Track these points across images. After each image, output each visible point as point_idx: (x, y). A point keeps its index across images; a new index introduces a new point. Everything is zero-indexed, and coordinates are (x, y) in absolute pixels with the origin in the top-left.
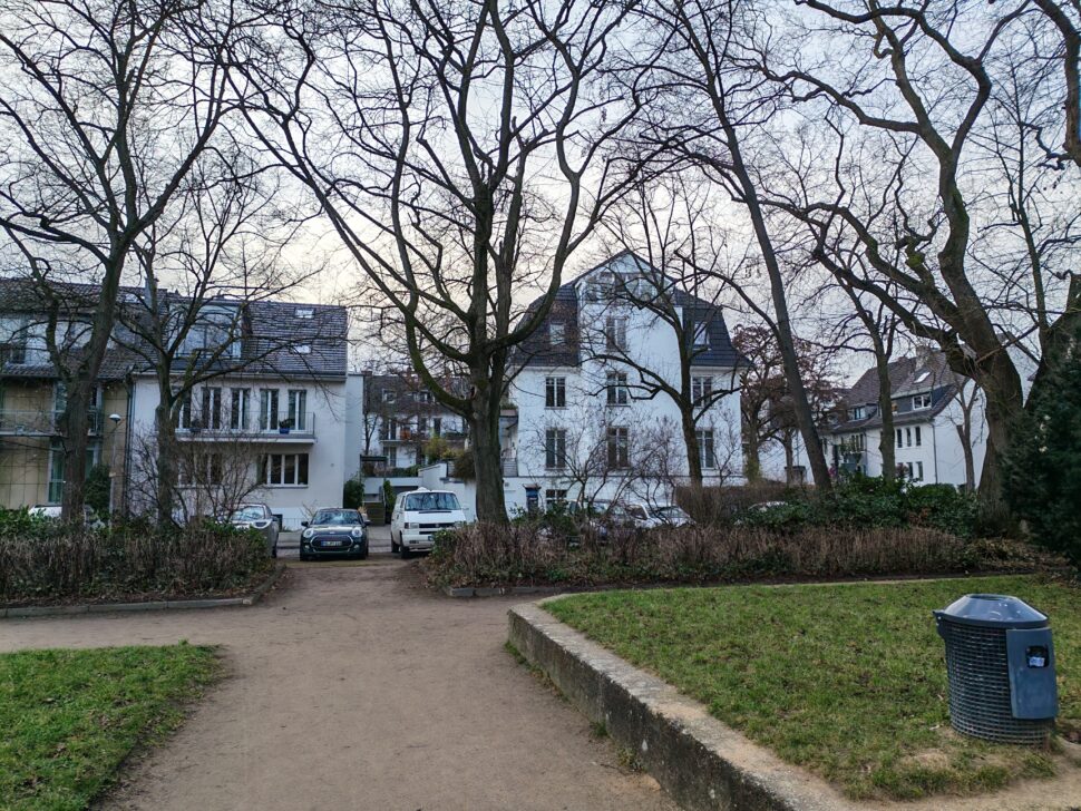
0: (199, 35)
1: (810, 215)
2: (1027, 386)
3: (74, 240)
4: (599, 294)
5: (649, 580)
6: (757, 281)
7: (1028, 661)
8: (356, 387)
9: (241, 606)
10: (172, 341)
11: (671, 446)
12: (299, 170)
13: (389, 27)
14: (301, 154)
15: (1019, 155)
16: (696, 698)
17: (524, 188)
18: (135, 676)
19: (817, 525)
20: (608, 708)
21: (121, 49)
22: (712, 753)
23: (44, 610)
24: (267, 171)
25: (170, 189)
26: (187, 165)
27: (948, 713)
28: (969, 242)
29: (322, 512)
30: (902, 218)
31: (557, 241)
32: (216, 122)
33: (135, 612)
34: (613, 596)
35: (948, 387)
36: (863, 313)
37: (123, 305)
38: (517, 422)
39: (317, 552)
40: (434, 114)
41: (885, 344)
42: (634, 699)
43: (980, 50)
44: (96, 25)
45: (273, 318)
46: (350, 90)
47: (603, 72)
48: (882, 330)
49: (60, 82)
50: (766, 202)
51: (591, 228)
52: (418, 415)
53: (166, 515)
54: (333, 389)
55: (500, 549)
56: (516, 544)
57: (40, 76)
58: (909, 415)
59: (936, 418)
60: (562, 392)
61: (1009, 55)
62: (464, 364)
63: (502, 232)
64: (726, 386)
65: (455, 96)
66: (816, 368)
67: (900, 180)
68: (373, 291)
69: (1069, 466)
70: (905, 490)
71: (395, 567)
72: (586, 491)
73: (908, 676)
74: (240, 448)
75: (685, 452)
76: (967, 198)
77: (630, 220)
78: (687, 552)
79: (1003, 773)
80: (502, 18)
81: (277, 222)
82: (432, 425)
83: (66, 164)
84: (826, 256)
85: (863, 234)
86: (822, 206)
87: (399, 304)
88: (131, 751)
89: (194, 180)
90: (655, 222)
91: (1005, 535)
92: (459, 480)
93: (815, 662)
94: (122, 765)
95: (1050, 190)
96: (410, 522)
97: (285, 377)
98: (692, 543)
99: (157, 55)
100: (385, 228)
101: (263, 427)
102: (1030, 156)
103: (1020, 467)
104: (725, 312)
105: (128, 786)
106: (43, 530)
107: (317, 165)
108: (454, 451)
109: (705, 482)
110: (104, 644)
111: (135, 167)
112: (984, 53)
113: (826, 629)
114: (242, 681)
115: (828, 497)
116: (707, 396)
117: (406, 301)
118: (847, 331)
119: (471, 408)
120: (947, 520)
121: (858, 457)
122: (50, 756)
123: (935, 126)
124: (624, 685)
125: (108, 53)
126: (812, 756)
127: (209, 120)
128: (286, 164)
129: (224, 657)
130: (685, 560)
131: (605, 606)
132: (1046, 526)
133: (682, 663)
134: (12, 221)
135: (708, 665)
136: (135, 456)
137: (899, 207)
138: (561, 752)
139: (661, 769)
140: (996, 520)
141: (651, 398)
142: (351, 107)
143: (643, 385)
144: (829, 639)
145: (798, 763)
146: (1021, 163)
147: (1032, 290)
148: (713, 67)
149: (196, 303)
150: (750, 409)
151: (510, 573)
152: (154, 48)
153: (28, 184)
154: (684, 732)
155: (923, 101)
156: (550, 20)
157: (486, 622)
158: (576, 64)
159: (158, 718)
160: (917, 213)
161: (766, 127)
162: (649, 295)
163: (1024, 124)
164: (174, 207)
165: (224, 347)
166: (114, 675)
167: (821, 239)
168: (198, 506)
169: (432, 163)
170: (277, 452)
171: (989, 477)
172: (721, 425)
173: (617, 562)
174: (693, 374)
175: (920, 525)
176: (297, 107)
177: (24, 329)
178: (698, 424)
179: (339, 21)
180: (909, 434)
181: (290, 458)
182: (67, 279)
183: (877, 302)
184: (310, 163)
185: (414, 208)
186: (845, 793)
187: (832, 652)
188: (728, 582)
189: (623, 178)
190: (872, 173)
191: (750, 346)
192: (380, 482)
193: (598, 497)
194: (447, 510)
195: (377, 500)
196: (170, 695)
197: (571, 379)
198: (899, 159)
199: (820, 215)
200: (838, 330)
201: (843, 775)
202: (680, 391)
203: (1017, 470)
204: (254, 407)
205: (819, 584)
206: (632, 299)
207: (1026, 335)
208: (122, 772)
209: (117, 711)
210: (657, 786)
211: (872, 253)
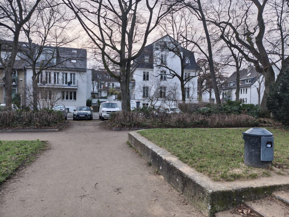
1: (220, 25)
4: (159, 48)
5: (168, 126)
7: (266, 145)
8: (89, 73)
9: (55, 131)
10: (36, 56)
11: (177, 91)
12: (69, 5)
15: (281, 9)
16: (176, 155)
17: (137, 13)
18: (23, 148)
19: (216, 113)
20: (152, 158)
22: (178, 169)
24: (59, 5)
25: (32, 11)
27: (244, 160)
28: (265, 34)
29: (80, 107)
30: (246, 27)
31: (145, 29)
33: (26, 132)
34: (157, 130)
35: (256, 77)
36: (233, 55)
38: (135, 84)
39: (78, 118)
41: (239, 64)
42: (159, 155)
45: (65, 52)
48: (238, 60)
50: (208, 21)
51: (156, 26)
52: (107, 82)
53: (35, 106)
54: (82, 73)
55: (128, 118)
56: (132, 116)
58: (244, 85)
59: (252, 86)
60: (148, 76)
62: (119, 66)
63: (130, 27)
64: (194, 75)
66: (220, 71)
67: (247, 16)
69: (285, 97)
70: (241, 105)
71: (99, 122)
72: (153, 103)
73: (235, 151)
75: (181, 93)
76: (265, 21)
78: (179, 120)
79: (256, 175)
81: (62, 20)
82: (112, 85)
84: (224, 37)
85: (235, 31)
86: (224, 22)
87: (100, 48)
88: (20, 166)
90: (176, 26)
91: (266, 117)
92: (119, 100)
93: (210, 147)
94: (17, 170)
96: (104, 110)
97: (69, 69)
98: (181, 118)
100: (96, 24)
101: (63, 83)
103: (272, 97)
104: (195, 53)
105: (18, 175)
108: (117, 92)
109: (186, 102)
110: (16, 140)
113: (214, 139)
114: (53, 150)
115: (220, 106)
116: (188, 78)
117: (102, 47)
118: (229, 60)
119: (120, 78)
120: (251, 113)
121: (230, 96)
124: (156, 152)
126: (205, 170)
128: (65, 3)
129: (49, 144)
130: (178, 122)
131: (154, 132)
132: (277, 114)
133: (173, 147)
135: (180, 148)
137: (246, 24)
138: (139, 169)
139: (165, 174)
140: (264, 113)
141: (173, 78)
143: (171, 74)
144: (215, 142)
145: (201, 172)
146: (282, 11)
147: (281, 49)
149: (42, 47)
150: (200, 82)
151: (130, 124)
154: (171, 164)
157: (123, 136)
159: (28, 158)
160: (251, 25)
162: (173, 48)
165: (51, 60)
166: (17, 147)
167: (223, 32)
168: (43, 104)
169: (109, 4)
170: (67, 91)
171: (264, 101)
172: (191, 86)
173: (160, 122)
174: (184, 72)
175: (244, 114)
178: (185, 86)
180: (244, 90)
181: (71, 93)
183: (238, 51)
184: (73, 3)
185: (104, 18)
186: (213, 179)
187: (215, 145)
188: (189, 127)
189: (165, 10)
190: (239, 13)
191: (201, 64)
192: (97, 100)
193: (155, 105)
194: (114, 108)
195: (96, 105)
196: (32, 153)
197: (150, 72)
198: (247, 9)
199: (223, 25)
200: (227, 59)
201: (213, 175)
202: (180, 76)
203: (271, 98)
204: (60, 77)
205: (214, 129)
206: (168, 49)
207: (277, 62)
208: (17, 172)
209: (16, 156)
210: (163, 178)
211: (237, 36)
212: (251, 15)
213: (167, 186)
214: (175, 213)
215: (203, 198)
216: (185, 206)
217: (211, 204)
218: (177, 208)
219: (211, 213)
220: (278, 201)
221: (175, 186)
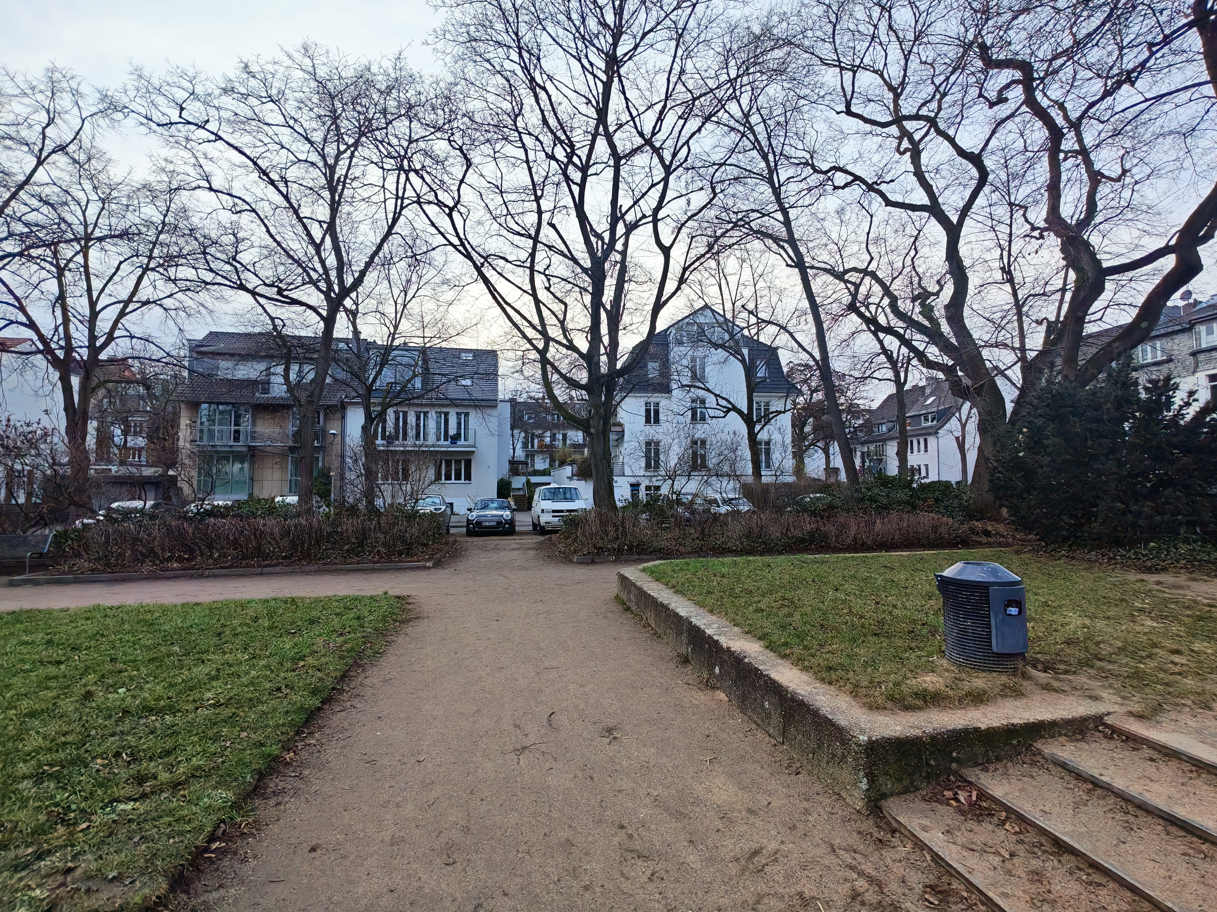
0: (387, 149)
1: (846, 277)
2: (1009, 407)
3: (302, 304)
4: (685, 339)
5: (722, 551)
6: (805, 328)
7: (1005, 609)
8: (505, 410)
9: (425, 568)
10: (372, 377)
11: (739, 453)
12: (461, 248)
13: (525, 138)
14: (462, 236)
15: (1009, 228)
16: (755, 636)
17: (628, 259)
18: (352, 615)
19: (848, 511)
20: (690, 643)
21: (331, 161)
22: (767, 675)
23: (290, 569)
24: (438, 250)
25: (368, 265)
26: (380, 247)
27: (944, 648)
28: (968, 297)
29: (482, 501)
30: (917, 279)
31: (653, 299)
32: (400, 214)
34: (694, 562)
35: (950, 407)
36: (885, 351)
37: (337, 351)
38: (623, 435)
39: (479, 529)
40: (560, 204)
41: (902, 375)
42: (710, 637)
43: (980, 147)
44: (311, 143)
45: (444, 359)
46: (497, 187)
47: (688, 169)
48: (900, 365)
49: (287, 186)
50: (812, 267)
51: (678, 288)
52: (551, 430)
53: (371, 502)
54: (489, 411)
55: (611, 528)
56: (623, 524)
57: (272, 182)
58: (919, 429)
59: (940, 431)
60: (657, 413)
61: (1003, 150)
62: (584, 392)
63: (612, 293)
64: (780, 408)
65: (576, 189)
66: (849, 394)
67: (915, 249)
68: (515, 339)
69: (1041, 466)
70: (915, 485)
71: (535, 541)
72: (675, 487)
73: (914, 622)
74: (423, 456)
75: (749, 457)
76: (967, 263)
77: (708, 282)
78: (749, 531)
79: (985, 692)
80: (611, 129)
81: (445, 287)
82: (561, 437)
83: (294, 248)
84: (858, 308)
85: (887, 291)
86: (855, 269)
87: (535, 348)
88: (350, 668)
89: (385, 257)
90: (728, 283)
91: (989, 519)
92: (580, 478)
93: (845, 611)
94: (344, 677)
95: (1033, 255)
96: (545, 508)
97: (454, 403)
98: (754, 525)
99: (357, 165)
100: (525, 291)
101: (438, 439)
102: (1017, 229)
103: (1003, 467)
104: (780, 352)
105: (348, 691)
106: (285, 511)
107: (474, 244)
108: (577, 457)
109: (764, 480)
110: (329, 593)
111: (343, 249)
112: (983, 149)
113: (854, 587)
114: (426, 620)
115: (857, 491)
116: (766, 415)
117: (541, 346)
118: (873, 365)
119: (589, 424)
120: (946, 508)
121: (880, 461)
122: (294, 671)
123: (943, 207)
124: (702, 627)
125: (321, 164)
126: (841, 678)
127: (395, 213)
128: (451, 244)
129: (414, 603)
130: (748, 537)
131: (688, 569)
132: (1022, 511)
133: (746, 611)
134: (257, 290)
135: (765, 613)
136: (348, 460)
137: (915, 270)
138: (656, 673)
139: (729, 687)
140: (983, 507)
141: (724, 417)
142: (499, 200)
143: (718, 407)
144: (856, 594)
145: (830, 683)
146: (1011, 235)
147: (1016, 333)
148: (772, 164)
149: (388, 349)
150: (798, 424)
151: (619, 545)
152: (354, 160)
153: (267, 263)
154: (746, 660)
155: (934, 188)
156: (647, 131)
157: (602, 580)
158: (668, 163)
159: (369, 645)
160: (928, 274)
161: (813, 209)
162: (723, 339)
163: (1014, 204)
164: (370, 278)
165: (409, 381)
166: (337, 614)
167: (854, 296)
168: (393, 497)
169: (559, 241)
170: (449, 458)
171: (979, 474)
172: (776, 437)
173: (697, 538)
174: (755, 399)
175: (926, 511)
176: (459, 201)
177: (268, 369)
178: (759, 436)
179: (489, 135)
180: (919, 443)
181: (458, 462)
182: (297, 333)
183: (896, 343)
184: (469, 243)
185: (546, 275)
186: (864, 704)
187: (857, 604)
188: (780, 553)
189: (703, 250)
190: (895, 244)
191: (798, 377)
192: (523, 479)
193: (683, 491)
194: (572, 500)
195: (521, 493)
196: (376, 629)
197: (664, 403)
198: (915, 233)
199: (853, 277)
200: (867, 364)
201: (863, 691)
202: (746, 412)
203: (1000, 469)
204: (432, 424)
205: (847, 555)
206: (710, 342)
207: (1010, 368)
208: (344, 682)
209: (340, 639)
210: (726, 699)
211: (893, 305)
212: (928, 248)
213: (738, 721)
214: (770, 800)
215: (844, 756)
216: (793, 777)
217: (866, 775)
218: (773, 784)
219: (870, 801)
220: (1051, 767)
221: (759, 721)
